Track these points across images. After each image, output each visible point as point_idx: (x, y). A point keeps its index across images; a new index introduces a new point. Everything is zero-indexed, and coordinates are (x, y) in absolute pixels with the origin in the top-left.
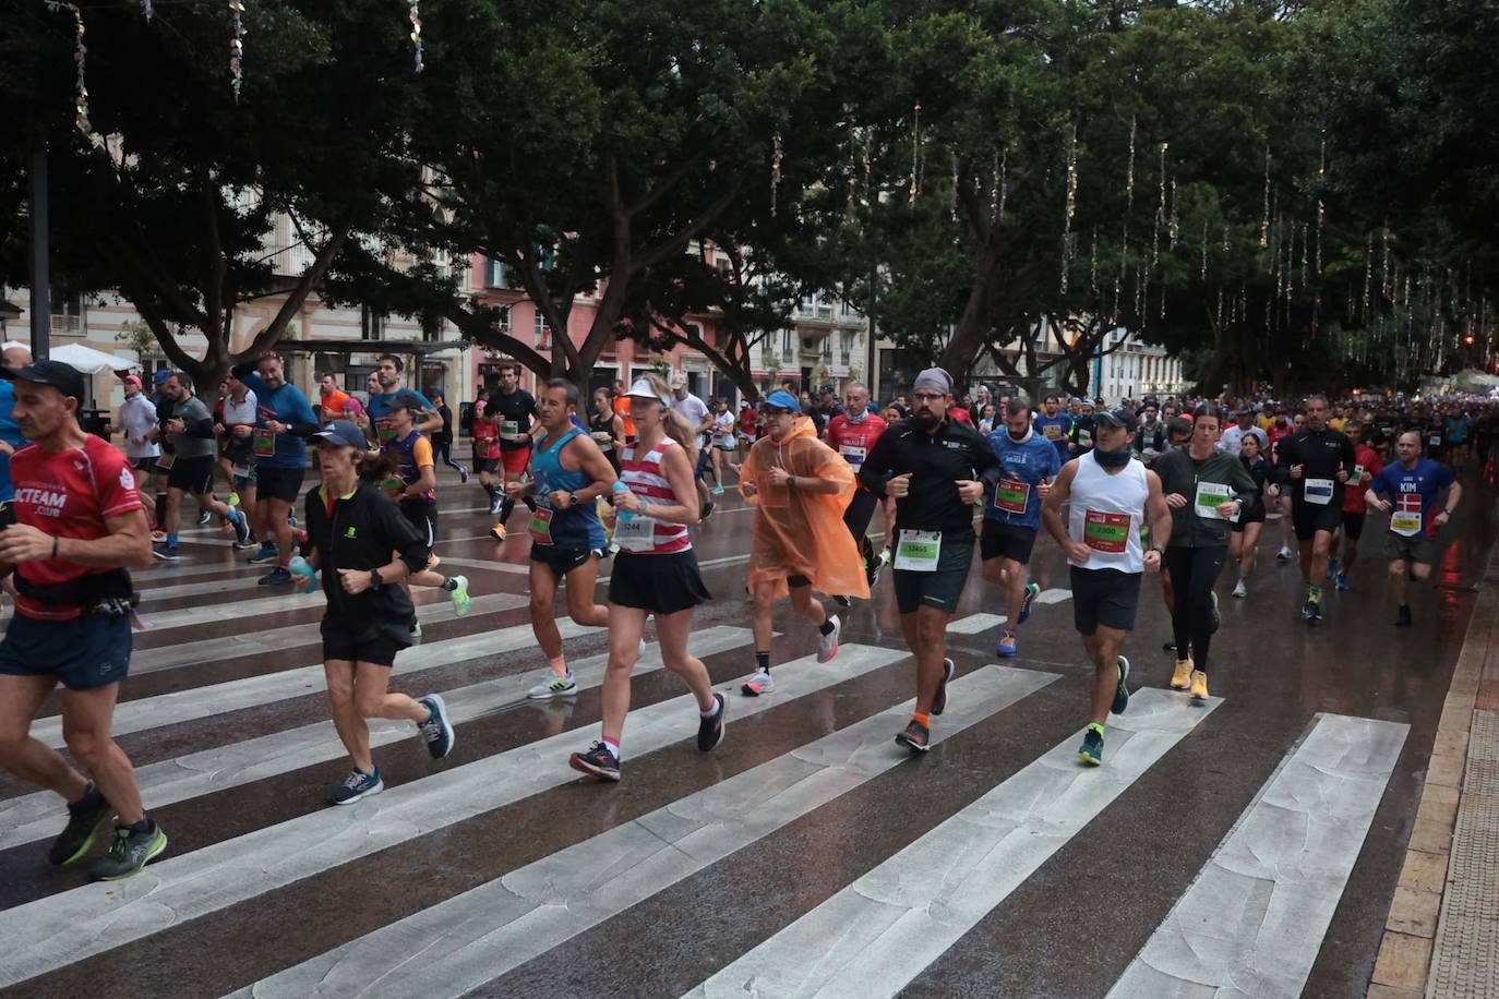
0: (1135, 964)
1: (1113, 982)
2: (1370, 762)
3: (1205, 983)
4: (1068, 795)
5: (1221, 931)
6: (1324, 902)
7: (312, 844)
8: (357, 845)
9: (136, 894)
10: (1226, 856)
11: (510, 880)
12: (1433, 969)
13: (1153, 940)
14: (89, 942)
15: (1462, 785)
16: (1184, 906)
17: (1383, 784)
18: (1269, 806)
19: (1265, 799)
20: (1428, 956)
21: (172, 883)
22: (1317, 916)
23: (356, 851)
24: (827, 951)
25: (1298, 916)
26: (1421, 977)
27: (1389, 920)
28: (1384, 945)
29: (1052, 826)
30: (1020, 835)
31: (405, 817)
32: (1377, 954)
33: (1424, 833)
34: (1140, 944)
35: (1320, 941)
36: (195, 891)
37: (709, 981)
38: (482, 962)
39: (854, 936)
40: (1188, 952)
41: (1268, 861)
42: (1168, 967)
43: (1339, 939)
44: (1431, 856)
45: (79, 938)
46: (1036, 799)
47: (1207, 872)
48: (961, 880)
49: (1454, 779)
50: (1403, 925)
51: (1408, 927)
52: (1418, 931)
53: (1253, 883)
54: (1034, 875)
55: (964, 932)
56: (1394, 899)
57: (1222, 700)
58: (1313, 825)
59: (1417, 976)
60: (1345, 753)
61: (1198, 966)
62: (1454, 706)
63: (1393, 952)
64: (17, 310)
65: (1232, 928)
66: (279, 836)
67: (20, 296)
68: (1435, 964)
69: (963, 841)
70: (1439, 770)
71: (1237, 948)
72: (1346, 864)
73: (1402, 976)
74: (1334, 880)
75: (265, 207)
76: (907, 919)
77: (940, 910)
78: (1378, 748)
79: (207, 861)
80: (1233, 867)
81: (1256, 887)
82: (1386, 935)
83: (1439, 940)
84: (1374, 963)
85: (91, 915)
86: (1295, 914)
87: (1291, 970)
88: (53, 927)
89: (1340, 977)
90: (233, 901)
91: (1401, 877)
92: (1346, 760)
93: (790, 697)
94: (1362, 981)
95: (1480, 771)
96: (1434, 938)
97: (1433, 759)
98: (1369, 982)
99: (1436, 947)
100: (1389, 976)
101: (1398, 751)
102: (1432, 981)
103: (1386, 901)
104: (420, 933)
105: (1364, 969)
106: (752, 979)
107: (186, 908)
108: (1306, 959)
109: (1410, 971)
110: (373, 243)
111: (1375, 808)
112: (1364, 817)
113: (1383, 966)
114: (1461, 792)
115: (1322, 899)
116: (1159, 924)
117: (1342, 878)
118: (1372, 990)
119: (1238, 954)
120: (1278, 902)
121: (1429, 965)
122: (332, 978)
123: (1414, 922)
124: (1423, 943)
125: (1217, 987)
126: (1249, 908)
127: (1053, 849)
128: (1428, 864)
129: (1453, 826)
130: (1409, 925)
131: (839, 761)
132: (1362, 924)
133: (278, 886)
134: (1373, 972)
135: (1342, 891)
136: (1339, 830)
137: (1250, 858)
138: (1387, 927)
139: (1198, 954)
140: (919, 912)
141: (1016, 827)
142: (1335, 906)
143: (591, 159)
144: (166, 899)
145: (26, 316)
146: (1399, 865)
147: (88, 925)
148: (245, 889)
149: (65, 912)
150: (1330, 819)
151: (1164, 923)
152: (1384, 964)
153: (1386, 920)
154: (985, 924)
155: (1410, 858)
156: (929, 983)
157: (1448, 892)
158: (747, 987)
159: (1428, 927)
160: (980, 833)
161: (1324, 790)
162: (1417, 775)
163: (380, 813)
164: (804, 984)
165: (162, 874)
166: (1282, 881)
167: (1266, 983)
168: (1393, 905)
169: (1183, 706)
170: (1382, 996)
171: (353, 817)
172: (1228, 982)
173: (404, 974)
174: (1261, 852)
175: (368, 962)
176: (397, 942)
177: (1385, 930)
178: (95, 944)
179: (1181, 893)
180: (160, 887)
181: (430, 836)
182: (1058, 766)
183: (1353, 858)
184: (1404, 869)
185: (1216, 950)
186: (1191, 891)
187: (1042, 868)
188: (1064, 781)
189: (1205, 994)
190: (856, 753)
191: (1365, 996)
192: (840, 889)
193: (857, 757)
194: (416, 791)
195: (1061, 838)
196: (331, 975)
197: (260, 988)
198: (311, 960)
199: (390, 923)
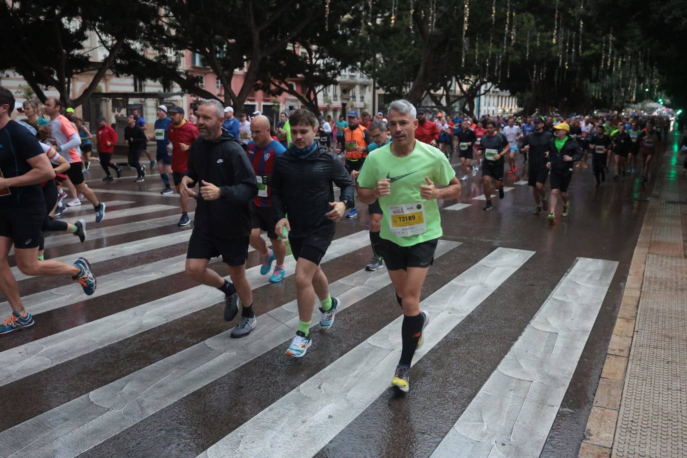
0: (495, 372)
1: (486, 380)
2: (601, 279)
3: (526, 380)
4: (466, 297)
5: (534, 356)
7: (116, 328)
8: (137, 328)
9: (34, 353)
10: (537, 322)
11: (209, 342)
12: (628, 371)
13: (503, 362)
14: (11, 375)
15: (641, 288)
16: (517, 345)
17: (606, 289)
18: (555, 300)
19: (554, 297)
20: (626, 365)
21: (50, 347)
22: (577, 348)
23: (137, 331)
24: (356, 370)
25: (568, 348)
26: (623, 374)
27: (609, 349)
28: (607, 361)
29: (457, 311)
30: (444, 315)
31: (160, 315)
32: (603, 365)
33: (625, 309)
34: (498, 363)
35: (578, 359)
36: (60, 351)
37: (302, 385)
38: (195, 380)
39: (368, 363)
40: (519, 366)
41: (555, 323)
42: (510, 373)
43: (587, 358)
44: (628, 320)
45: (6, 374)
46: (451, 299)
47: (527, 330)
49: (638, 285)
50: (615, 351)
51: (617, 352)
52: (622, 354)
53: (548, 334)
54: (449, 334)
56: (611, 340)
57: (535, 252)
58: (575, 308)
59: (621, 374)
60: (589, 275)
61: (524, 372)
62: (638, 253)
63: (610, 363)
65: (539, 355)
66: (100, 325)
68: (629, 368)
70: (631, 283)
71: (541, 364)
72: (590, 325)
73: (614, 374)
74: (584, 331)
75: (83, 27)
76: (392, 355)
78: (605, 272)
80: (539, 327)
81: (549, 337)
82: (607, 356)
83: (631, 358)
84: (602, 369)
85: (12, 363)
87: (565, 373)
89: (587, 375)
90: (80, 355)
91: (614, 330)
92: (590, 278)
93: (337, 255)
94: (597, 377)
95: (650, 282)
96: (628, 357)
97: (629, 277)
98: (600, 377)
99: (630, 361)
100: (609, 374)
101: (613, 274)
102: (628, 376)
103: (608, 341)
104: (167, 369)
105: (598, 372)
106: (322, 384)
107: (57, 359)
108: (572, 368)
109: (618, 371)
110: (136, 45)
111: (603, 299)
112: (598, 303)
113: (607, 369)
114: (641, 291)
115: (579, 341)
116: (506, 354)
117: (587, 331)
118: (601, 381)
119: (541, 366)
120: (559, 343)
121: (627, 369)
122: (128, 388)
123: (620, 350)
124: (624, 359)
125: (532, 382)
126: (547, 346)
127: (458, 322)
128: (626, 324)
129: (638, 306)
130: (618, 351)
131: (361, 284)
132: (597, 351)
133: (100, 347)
134: (601, 373)
135: (588, 337)
136: (587, 309)
137: (547, 323)
138: (608, 352)
139: (524, 367)
141: (442, 312)
142: (585, 344)
143: (239, 3)
144: (48, 355)
146: (613, 325)
147: (10, 368)
148: (85, 349)
150: (583, 305)
151: (509, 353)
152: (606, 369)
153: (607, 349)
155: (618, 320)
157: (635, 336)
158: (319, 388)
159: (626, 351)
161: (580, 292)
162: (622, 284)
163: (148, 313)
164: (345, 385)
165: (45, 343)
166: (561, 333)
167: (554, 379)
168: (611, 343)
169: (517, 256)
170: (605, 383)
171: (135, 314)
172: (537, 379)
173: (160, 386)
174: (552, 320)
175: (142, 381)
176: (157, 371)
177: (607, 354)
178: (14, 376)
179: (516, 339)
180: (44, 350)
181: (172, 323)
182: (461, 284)
183: (593, 322)
184: (616, 326)
185: (531, 365)
186: (520, 339)
187: (453, 330)
188: (463, 290)
189: (526, 385)
190: (368, 280)
191: (598, 383)
192: (362, 342)
193: (369, 282)
194: (164, 302)
195: (462, 317)
196: (126, 387)
197: (93, 395)
198: (116, 381)
199: (153, 363)
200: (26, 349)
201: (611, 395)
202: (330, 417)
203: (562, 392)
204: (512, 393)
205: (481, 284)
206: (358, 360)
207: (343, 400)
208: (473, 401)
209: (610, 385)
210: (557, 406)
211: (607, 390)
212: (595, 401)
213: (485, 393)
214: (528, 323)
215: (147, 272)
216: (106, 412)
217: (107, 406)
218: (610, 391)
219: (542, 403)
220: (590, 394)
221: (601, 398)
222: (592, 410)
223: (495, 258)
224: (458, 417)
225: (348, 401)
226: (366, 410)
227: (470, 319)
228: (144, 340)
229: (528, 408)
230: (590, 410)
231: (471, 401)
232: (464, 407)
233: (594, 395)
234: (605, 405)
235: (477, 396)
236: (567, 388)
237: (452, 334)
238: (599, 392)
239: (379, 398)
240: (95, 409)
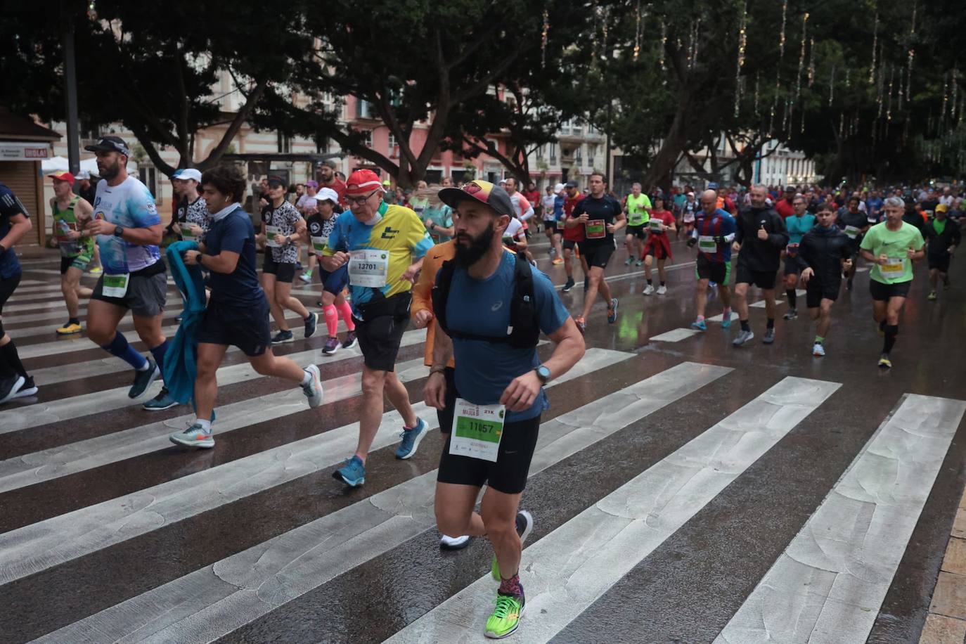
0: (782, 557)
1: (768, 568)
2: (940, 426)
3: (829, 570)
4: (739, 446)
5: (839, 536)
6: (909, 518)
7: (249, 475)
8: (278, 476)
9: (141, 506)
10: (845, 487)
11: (375, 499)
13: (794, 542)
14: (110, 537)
16: (815, 518)
17: (949, 441)
18: (872, 454)
19: (869, 450)
21: (162, 499)
22: (905, 527)
23: (278, 480)
24: (580, 546)
25: (891, 526)
27: (953, 529)
28: (950, 546)
29: (726, 467)
30: (707, 472)
31: (309, 459)
32: (945, 552)
34: (787, 544)
35: (906, 543)
36: (176, 506)
38: (356, 552)
39: (597, 537)
40: (817, 549)
41: (872, 489)
42: (805, 559)
43: (920, 542)
45: (104, 534)
46: (717, 449)
47: (830, 498)
48: (667, 502)
50: (962, 533)
53: (861, 505)
54: (715, 499)
55: (670, 535)
56: (956, 517)
57: (841, 385)
58: (902, 467)
60: (923, 420)
61: (825, 559)
63: (955, 551)
64: (58, 136)
65: (848, 534)
66: (228, 471)
67: (60, 127)
69: (669, 476)
71: (851, 547)
72: (924, 493)
73: (961, 567)
74: (916, 502)
75: (213, 66)
76: (632, 527)
77: (654, 521)
78: (946, 417)
79: (184, 486)
80: (848, 494)
81: (863, 508)
82: (951, 540)
84: (943, 558)
85: (113, 520)
86: (889, 525)
87: (887, 562)
88: (88, 528)
89: (920, 567)
90: (201, 511)
91: (961, 502)
92: (924, 424)
94: (934, 570)
98: (940, 570)
100: (953, 566)
101: (959, 419)
103: (951, 517)
104: (319, 533)
105: (935, 562)
106: (532, 564)
107: (171, 515)
108: (897, 554)
110: (283, 90)
111: (944, 456)
112: (936, 462)
113: (949, 559)
115: (907, 516)
116: (798, 531)
117: (920, 502)
118: (941, 576)
119: (851, 551)
120: (878, 518)
122: (265, 559)
125: (837, 573)
126: (859, 521)
127: (728, 482)
131: (587, 424)
132: (935, 532)
133: (228, 502)
134: (942, 564)
135: (921, 510)
136: (919, 470)
137: (860, 488)
138: (951, 534)
139: (825, 551)
140: (640, 522)
141: (704, 467)
142: (916, 521)
143: (423, 31)
144: (159, 509)
145: (64, 140)
146: (959, 494)
147: (109, 526)
148: (208, 504)
149: (96, 517)
150: (913, 463)
151: (802, 530)
153: (950, 530)
154: (683, 531)
156: (647, 568)
158: (528, 569)
160: (680, 471)
161: (909, 444)
163: (293, 456)
164: (565, 567)
165: (156, 494)
166: (881, 503)
167: (870, 570)
168: (955, 521)
169: (814, 389)
170: (948, 580)
171: (275, 458)
172: (844, 569)
173: (308, 559)
174: (865, 484)
175: (285, 550)
176: (304, 538)
177: (951, 536)
178: (114, 537)
179: (813, 510)
180: (155, 502)
181: (325, 471)
182: (732, 428)
183: (929, 489)
184: (963, 497)
185: (837, 548)
186: (820, 509)
187: (721, 494)
188: (735, 437)
189: (828, 577)
190: (598, 419)
191: (937, 580)
192: (588, 507)
193: (600, 422)
194: (314, 442)
195: (732, 476)
196: (262, 559)
197: (219, 567)
198: (250, 549)
199: (299, 526)
200: (131, 501)
201: (957, 598)
202: (544, 611)
203: (882, 590)
204: (807, 588)
205: (762, 429)
206: (582, 533)
207: (561, 589)
208: (750, 597)
209: (955, 583)
210: (874, 610)
211: (950, 590)
212: (931, 605)
213: (767, 588)
214: (831, 487)
215: (292, 400)
216: (235, 591)
217: (236, 583)
218: (954, 591)
219: (852, 604)
220: (924, 594)
221: (941, 599)
222: (927, 619)
223: (782, 392)
224: (728, 620)
225: (569, 589)
226: (595, 604)
227: (745, 479)
228: (287, 494)
229: (830, 611)
230: (924, 618)
231: (746, 597)
232: (737, 605)
233: (931, 596)
234: (946, 612)
235: (756, 591)
236: (889, 584)
237: (720, 501)
238: (938, 593)
239: (613, 587)
240: (220, 586)
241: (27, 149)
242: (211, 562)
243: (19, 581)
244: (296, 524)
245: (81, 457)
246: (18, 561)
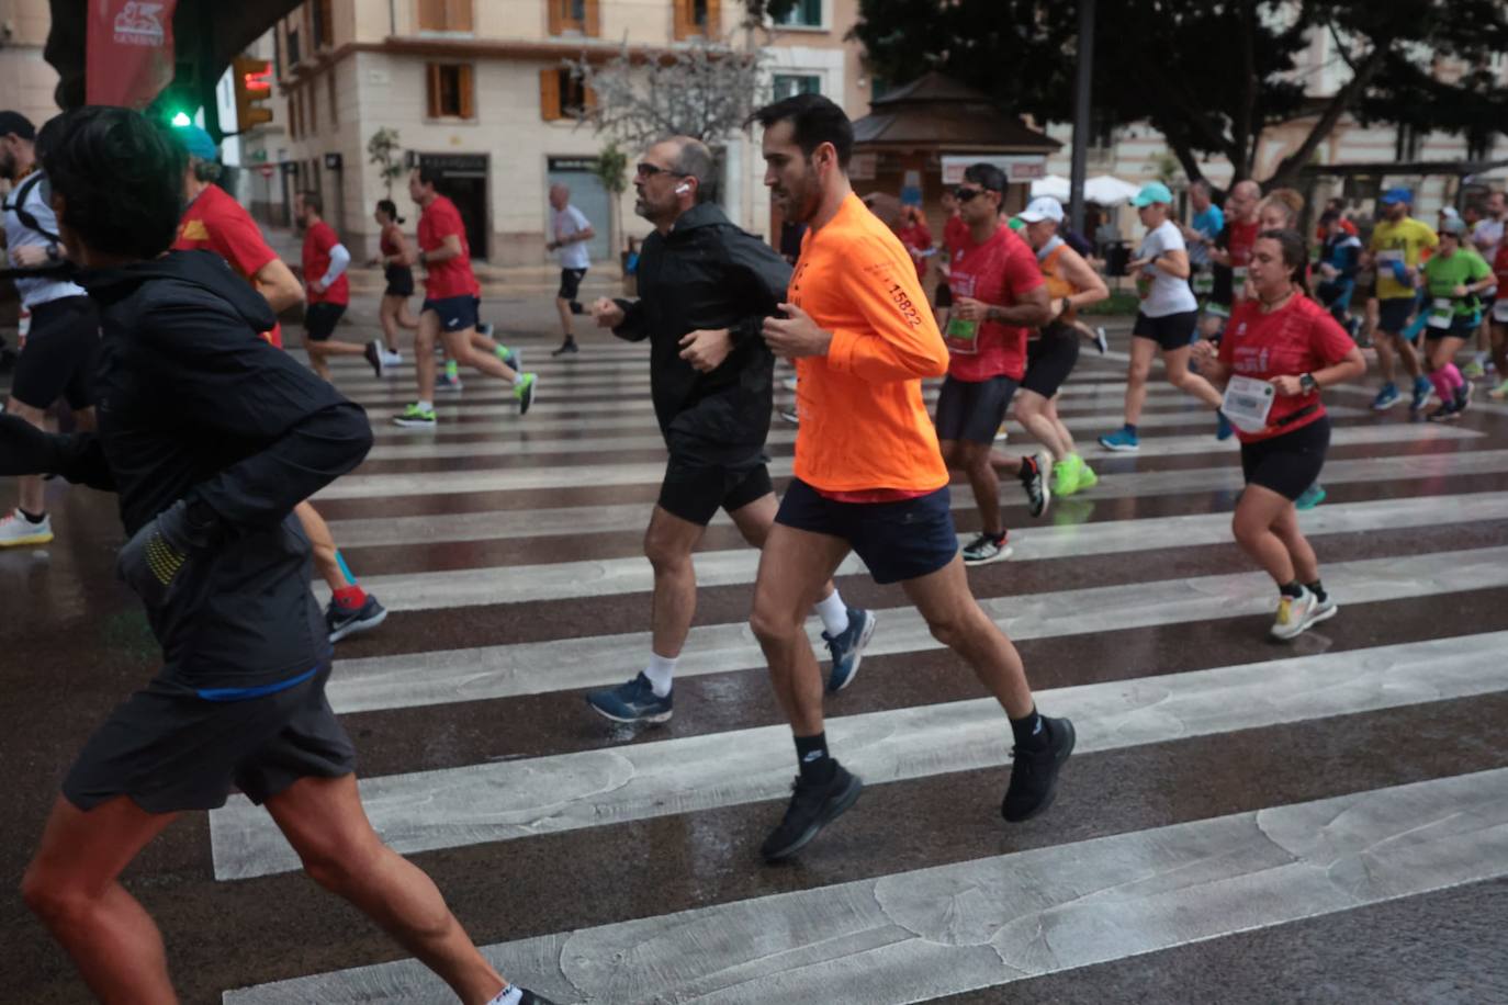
7: (1320, 685)
8: (1368, 696)
9: (1150, 701)
14: (1105, 736)
21: (1181, 697)
23: (1368, 703)
31: (1425, 677)
36: (1202, 710)
45: (1097, 730)
64: (1057, 145)
67: (1061, 132)
75: (1302, 24)
79: (1215, 683)
85: (1109, 712)
90: (1240, 726)
107: (1194, 724)
110: (1419, 53)
122: (1341, 825)
133: (1284, 721)
144: (1176, 710)
145: (1067, 151)
147: (1105, 720)
148: (1251, 717)
149: (1086, 704)
163: (1395, 668)
165: (1173, 687)
171: (1365, 666)
173: (1417, 840)
175: (1377, 818)
176: (1411, 805)
178: (1111, 739)
180: (1169, 700)
181: (1454, 703)
196: (1336, 823)
197: (1264, 817)
198: (1318, 802)
199: (1403, 783)
200: (1136, 690)
215: (1400, 576)
216: (1291, 862)
217: (1294, 851)
228: (1383, 727)
240: (1264, 849)
241: (1016, 166)
242: (1254, 806)
243: (983, 771)
244: (1398, 779)
245: (1068, 614)
246: (981, 743)
